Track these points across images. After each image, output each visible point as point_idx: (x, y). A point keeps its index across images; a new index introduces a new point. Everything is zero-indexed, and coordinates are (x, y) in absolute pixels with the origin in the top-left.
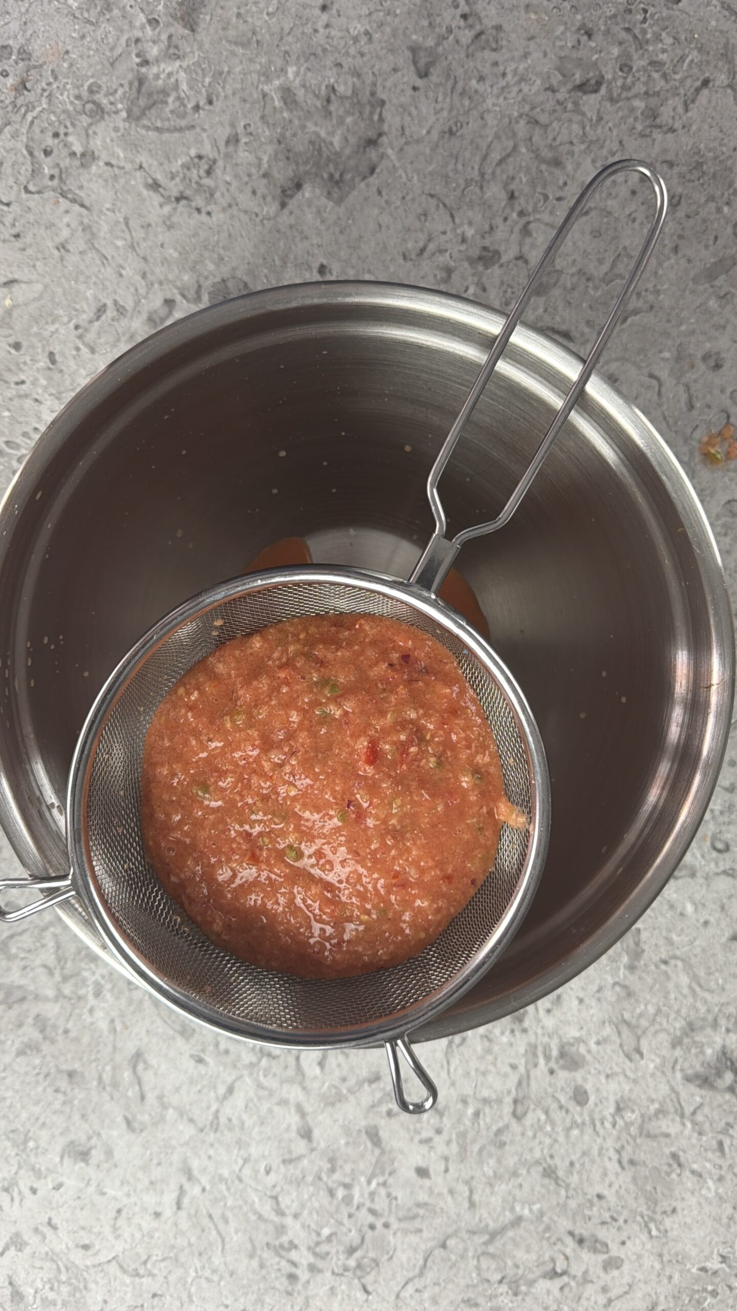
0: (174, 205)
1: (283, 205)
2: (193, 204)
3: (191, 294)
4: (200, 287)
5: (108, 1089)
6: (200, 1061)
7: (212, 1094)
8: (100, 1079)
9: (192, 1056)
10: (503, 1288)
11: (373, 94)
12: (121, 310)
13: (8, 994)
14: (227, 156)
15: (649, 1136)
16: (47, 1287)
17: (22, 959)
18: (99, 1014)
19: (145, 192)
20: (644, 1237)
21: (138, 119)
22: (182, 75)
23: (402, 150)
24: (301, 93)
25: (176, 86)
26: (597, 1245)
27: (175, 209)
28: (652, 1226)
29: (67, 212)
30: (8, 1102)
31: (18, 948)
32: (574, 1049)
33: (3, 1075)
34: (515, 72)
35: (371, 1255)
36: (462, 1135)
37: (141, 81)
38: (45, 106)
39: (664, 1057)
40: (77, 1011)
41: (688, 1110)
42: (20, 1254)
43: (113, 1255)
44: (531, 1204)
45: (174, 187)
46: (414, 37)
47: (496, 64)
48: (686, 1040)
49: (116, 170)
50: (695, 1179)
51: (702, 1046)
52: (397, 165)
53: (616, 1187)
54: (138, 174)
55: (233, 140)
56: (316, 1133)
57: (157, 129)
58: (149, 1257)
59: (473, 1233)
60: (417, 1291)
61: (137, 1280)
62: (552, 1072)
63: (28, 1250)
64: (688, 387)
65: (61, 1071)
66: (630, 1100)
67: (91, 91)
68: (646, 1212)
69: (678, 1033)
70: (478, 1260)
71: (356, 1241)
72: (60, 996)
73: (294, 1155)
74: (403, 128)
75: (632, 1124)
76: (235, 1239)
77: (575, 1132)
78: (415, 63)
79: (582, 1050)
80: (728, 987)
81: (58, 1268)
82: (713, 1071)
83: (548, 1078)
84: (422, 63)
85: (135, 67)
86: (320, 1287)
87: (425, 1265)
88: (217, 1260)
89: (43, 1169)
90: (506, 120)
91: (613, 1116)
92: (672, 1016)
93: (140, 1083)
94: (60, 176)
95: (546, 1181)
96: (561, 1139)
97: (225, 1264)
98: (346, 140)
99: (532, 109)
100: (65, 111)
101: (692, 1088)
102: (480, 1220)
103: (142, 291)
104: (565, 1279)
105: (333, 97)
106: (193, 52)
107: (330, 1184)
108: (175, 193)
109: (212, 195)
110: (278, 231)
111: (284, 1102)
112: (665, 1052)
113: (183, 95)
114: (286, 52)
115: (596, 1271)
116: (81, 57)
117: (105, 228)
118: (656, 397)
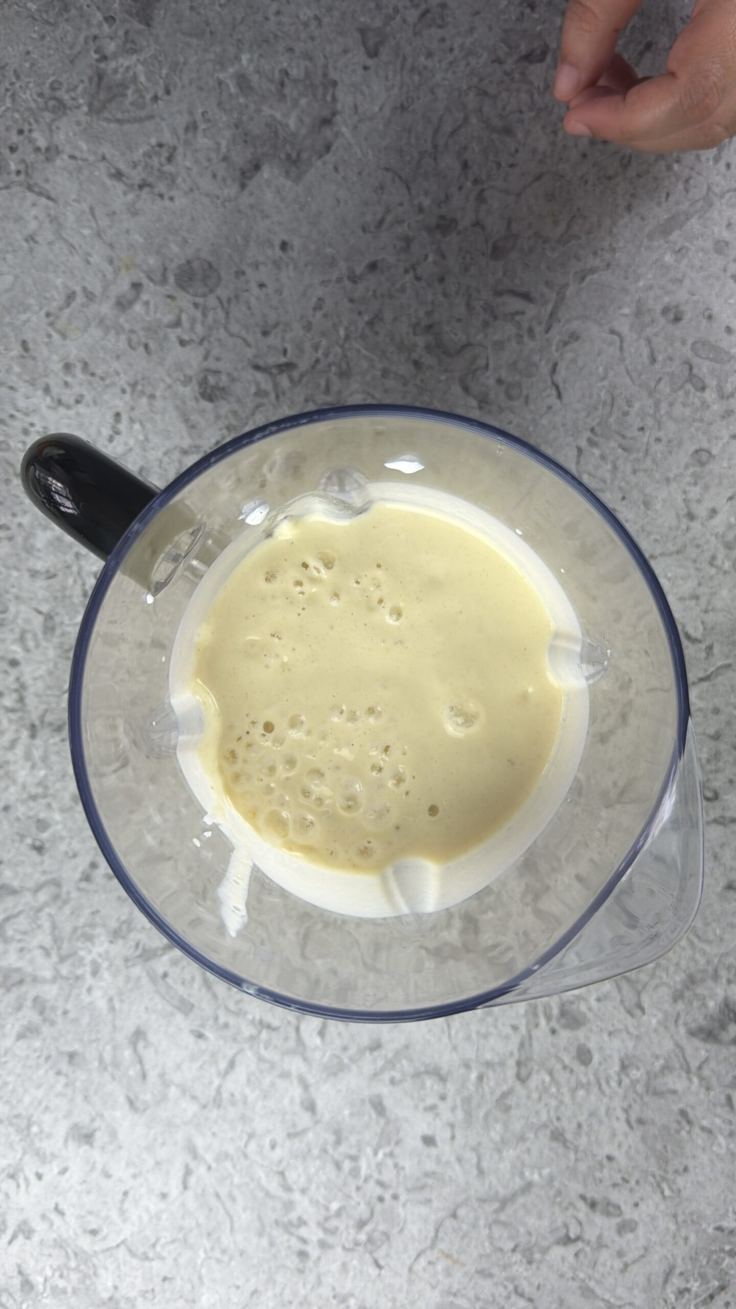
0: (138, 192)
1: (243, 186)
2: (156, 190)
3: (158, 276)
4: (165, 269)
5: (110, 1069)
6: (200, 1036)
7: (213, 1070)
8: (101, 1059)
9: (192, 1032)
10: (517, 1257)
11: (325, 75)
12: (90, 296)
13: (6, 977)
14: (187, 143)
15: (656, 1093)
16: (57, 1274)
17: (20, 941)
18: (97, 993)
19: (109, 182)
20: (657, 1197)
21: (99, 112)
22: (140, 68)
23: (355, 127)
24: (255, 78)
25: (135, 78)
26: (610, 1209)
27: (138, 196)
28: (665, 1186)
29: (34, 205)
30: (10, 1087)
31: (15, 930)
32: (574, 1007)
33: (4, 1059)
34: (462, 46)
35: (382, 1227)
36: (467, 1101)
37: (100, 76)
38: (9, 104)
39: (666, 1013)
40: (75, 991)
41: (694, 1065)
42: (28, 1242)
43: (121, 1238)
44: (540, 1169)
45: (137, 176)
46: (362, 19)
47: (443, 40)
48: (687, 994)
49: (80, 162)
50: (705, 1136)
51: (704, 999)
52: (353, 141)
53: (625, 1148)
54: (102, 165)
55: (192, 127)
56: (320, 1104)
57: (119, 121)
58: (158, 1240)
59: (482, 1201)
60: (430, 1263)
61: (147, 1264)
62: (553, 1032)
63: (36, 1238)
64: (649, 341)
65: (61, 1053)
66: (634, 1056)
67: (53, 88)
68: (658, 1173)
69: (679, 986)
70: (490, 1228)
71: (366, 1215)
72: (57, 977)
73: (299, 1128)
74: (356, 107)
75: (637, 1081)
76: (243, 1216)
77: (581, 1093)
78: (364, 43)
79: (583, 1007)
80: (726, 936)
81: (67, 1254)
82: (717, 1024)
83: (550, 1038)
84: (371, 43)
85: (94, 62)
86: (331, 1263)
87: (436, 1236)
88: (226, 1240)
89: (48, 1153)
90: (456, 93)
91: (618, 1075)
92: (672, 969)
93: (141, 1061)
94: (26, 170)
95: (554, 1144)
96: (567, 1099)
97: (235, 1243)
98: (301, 121)
99: (481, 80)
100: (29, 109)
101: (696, 1042)
102: (490, 1187)
103: (110, 276)
104: (580, 1245)
105: (286, 80)
106: (149, 46)
107: (337, 1156)
108: (137, 180)
109: (173, 181)
110: (240, 211)
111: (285, 1075)
112: (667, 1006)
113: (141, 87)
114: (239, 41)
115: (610, 1235)
116: (42, 57)
117: (71, 218)
118: (618, 353)
